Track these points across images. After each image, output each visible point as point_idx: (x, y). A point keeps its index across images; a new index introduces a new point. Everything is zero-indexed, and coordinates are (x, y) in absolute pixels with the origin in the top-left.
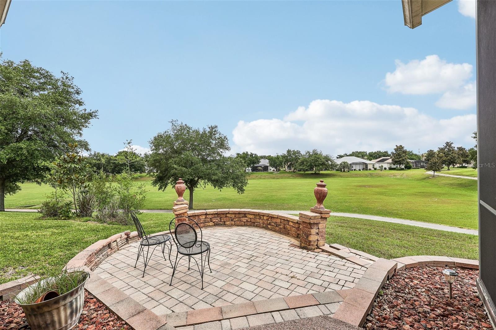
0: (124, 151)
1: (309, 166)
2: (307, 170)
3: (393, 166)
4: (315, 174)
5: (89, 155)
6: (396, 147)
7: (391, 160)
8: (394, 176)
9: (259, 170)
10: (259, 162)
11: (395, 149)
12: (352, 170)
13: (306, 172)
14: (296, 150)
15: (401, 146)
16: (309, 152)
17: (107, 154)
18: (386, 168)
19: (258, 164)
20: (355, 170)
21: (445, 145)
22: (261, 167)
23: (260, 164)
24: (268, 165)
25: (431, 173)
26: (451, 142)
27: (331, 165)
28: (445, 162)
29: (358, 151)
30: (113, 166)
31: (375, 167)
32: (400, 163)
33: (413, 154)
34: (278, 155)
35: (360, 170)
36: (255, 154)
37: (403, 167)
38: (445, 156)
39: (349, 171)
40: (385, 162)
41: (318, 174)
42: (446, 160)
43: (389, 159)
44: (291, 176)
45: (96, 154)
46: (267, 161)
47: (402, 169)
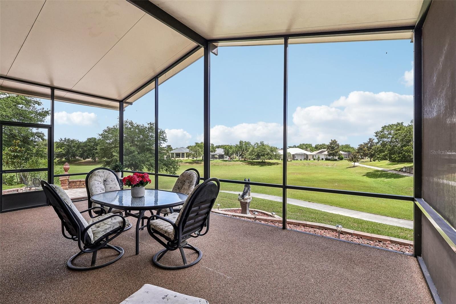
0: (93, 138)
1: (256, 155)
2: (254, 159)
3: (329, 158)
4: (262, 162)
5: (60, 140)
6: (331, 141)
7: (327, 152)
8: (327, 165)
9: (216, 158)
10: (215, 151)
11: (330, 143)
12: (295, 160)
13: (254, 161)
14: (247, 142)
15: (335, 140)
16: (257, 144)
17: (77, 140)
18: (324, 158)
19: (214, 152)
20: (297, 160)
21: (369, 141)
22: (216, 155)
23: (216, 152)
24: (223, 153)
25: (352, 163)
26: (373, 139)
27: (276, 154)
28: (368, 155)
29: (305, 144)
30: (82, 151)
31: (314, 158)
32: (334, 155)
33: (350, 147)
34: (232, 145)
35: (301, 160)
36: (212, 144)
37: (337, 158)
38: (368, 150)
39: (291, 161)
40: (323, 153)
41: (265, 162)
42: (368, 153)
43: (325, 151)
44: (241, 164)
45: (66, 140)
46: (222, 150)
47: (336, 160)
